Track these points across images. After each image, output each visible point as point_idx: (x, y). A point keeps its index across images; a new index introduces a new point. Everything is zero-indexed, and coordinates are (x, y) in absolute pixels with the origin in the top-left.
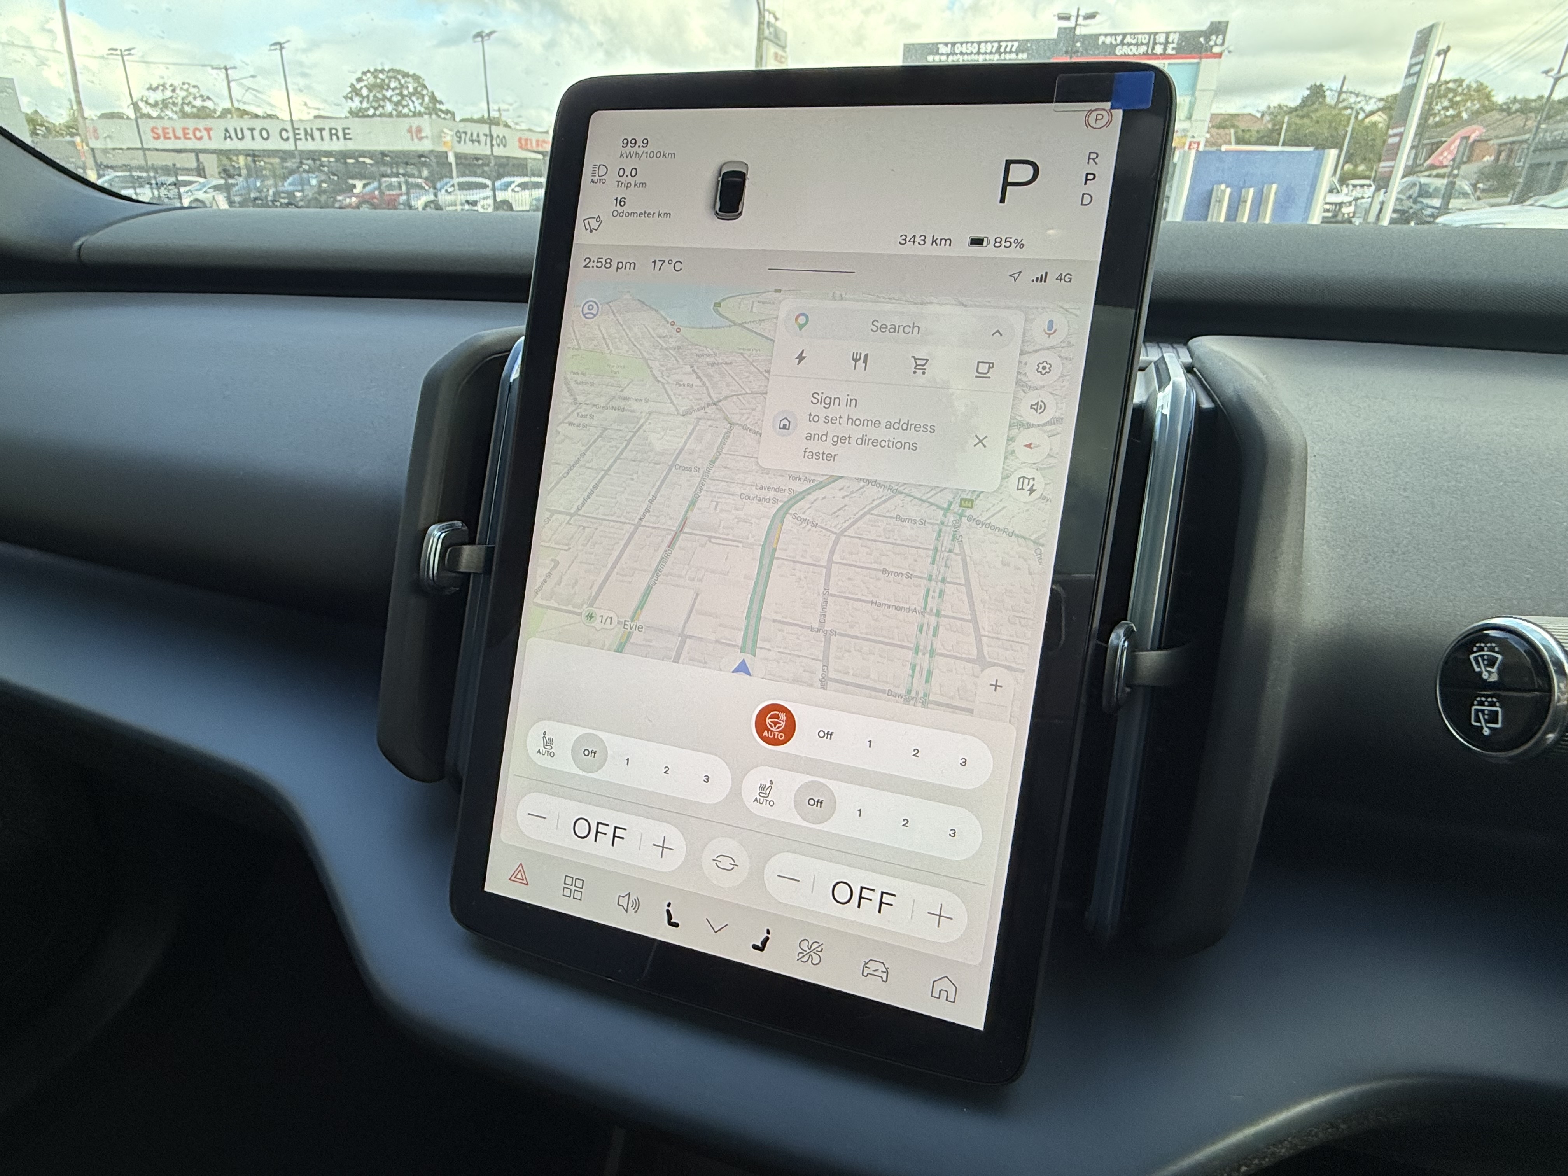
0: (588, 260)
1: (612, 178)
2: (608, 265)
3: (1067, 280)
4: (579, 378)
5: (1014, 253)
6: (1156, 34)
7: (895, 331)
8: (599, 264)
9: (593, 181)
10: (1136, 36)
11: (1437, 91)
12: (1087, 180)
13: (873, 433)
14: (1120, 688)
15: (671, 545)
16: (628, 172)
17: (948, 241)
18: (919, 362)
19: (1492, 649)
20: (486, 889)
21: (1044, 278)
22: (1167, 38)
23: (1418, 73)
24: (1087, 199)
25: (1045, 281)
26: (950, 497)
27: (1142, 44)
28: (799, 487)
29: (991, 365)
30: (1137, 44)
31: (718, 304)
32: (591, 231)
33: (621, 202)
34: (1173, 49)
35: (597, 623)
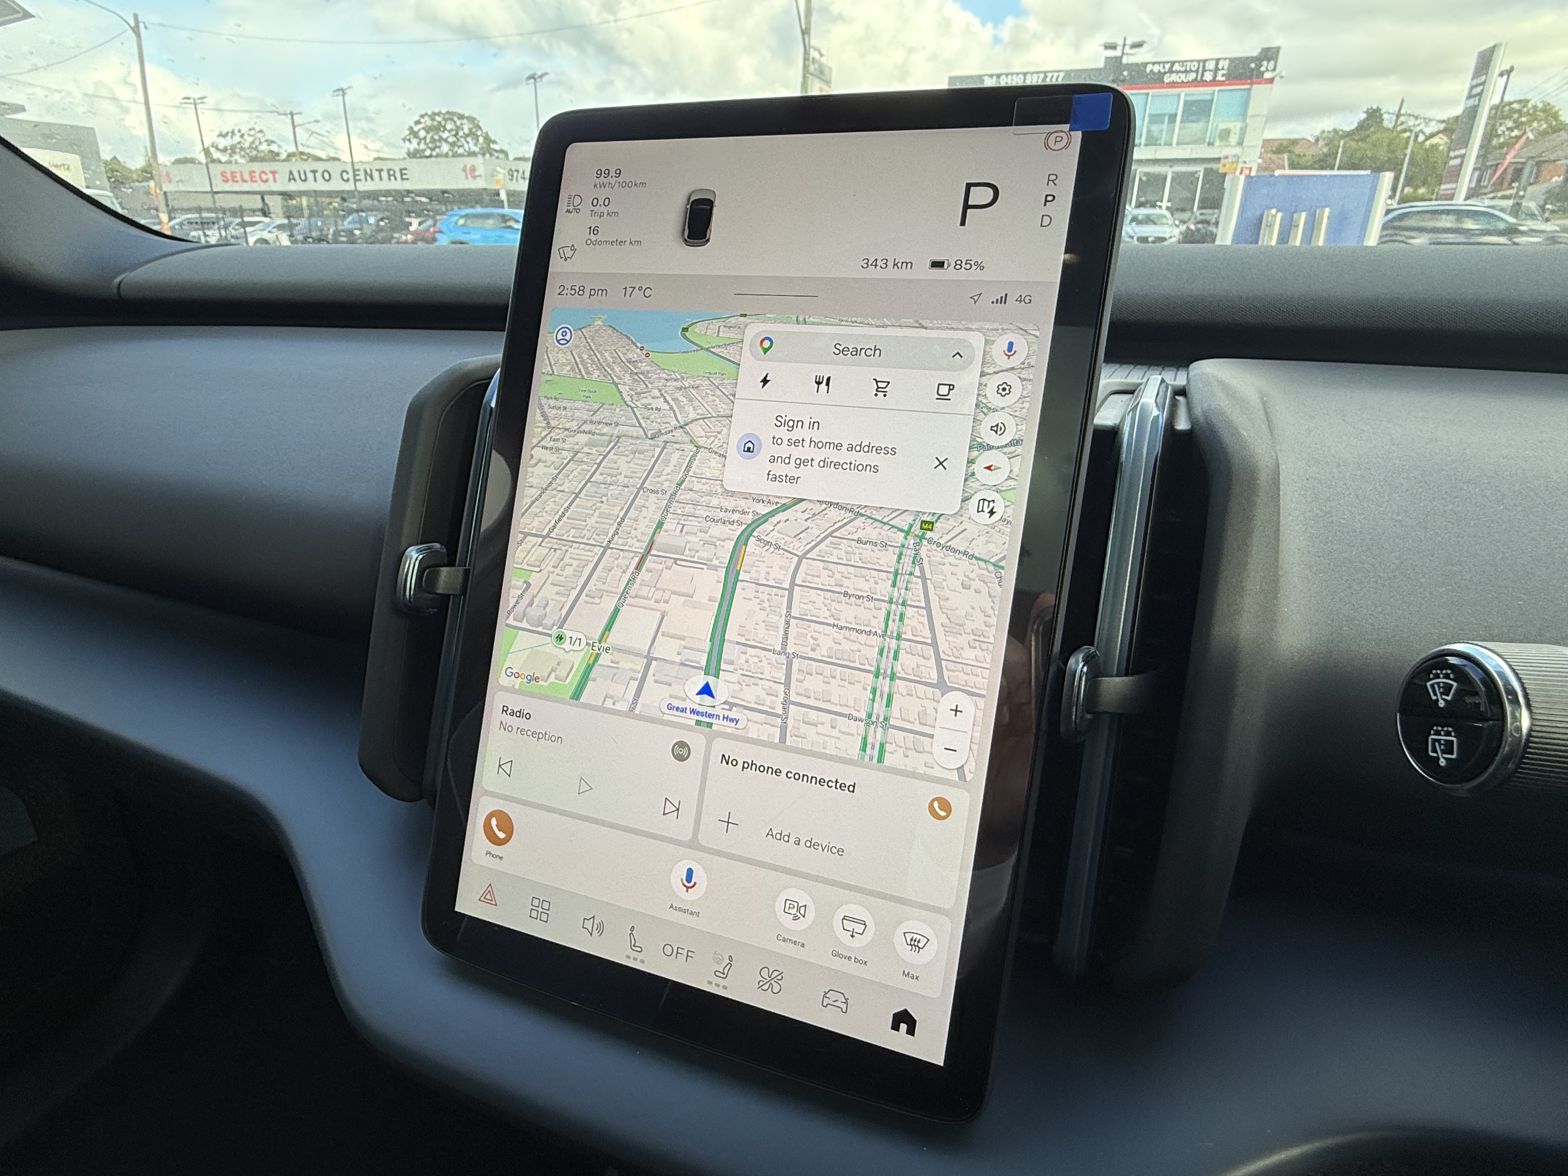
0: (562, 288)
1: (586, 207)
2: (581, 293)
3: (1027, 301)
4: (552, 402)
5: (975, 274)
6: (1205, 61)
7: (856, 355)
8: (573, 292)
9: (568, 211)
10: (1185, 64)
11: (1500, 112)
12: (1046, 201)
13: (833, 455)
14: (1079, 715)
15: (638, 567)
16: (601, 202)
17: (909, 265)
18: (880, 385)
19: (1447, 676)
20: (456, 909)
21: (1004, 300)
22: (1217, 64)
23: (1480, 94)
24: (1046, 220)
25: (1005, 303)
26: (910, 519)
27: (1191, 71)
28: (763, 509)
29: (951, 387)
30: (1186, 72)
31: (685, 330)
32: (566, 260)
33: (594, 231)
34: (1223, 75)
35: (566, 645)
